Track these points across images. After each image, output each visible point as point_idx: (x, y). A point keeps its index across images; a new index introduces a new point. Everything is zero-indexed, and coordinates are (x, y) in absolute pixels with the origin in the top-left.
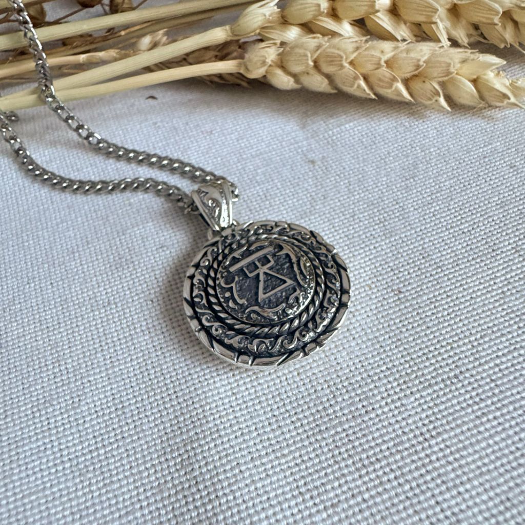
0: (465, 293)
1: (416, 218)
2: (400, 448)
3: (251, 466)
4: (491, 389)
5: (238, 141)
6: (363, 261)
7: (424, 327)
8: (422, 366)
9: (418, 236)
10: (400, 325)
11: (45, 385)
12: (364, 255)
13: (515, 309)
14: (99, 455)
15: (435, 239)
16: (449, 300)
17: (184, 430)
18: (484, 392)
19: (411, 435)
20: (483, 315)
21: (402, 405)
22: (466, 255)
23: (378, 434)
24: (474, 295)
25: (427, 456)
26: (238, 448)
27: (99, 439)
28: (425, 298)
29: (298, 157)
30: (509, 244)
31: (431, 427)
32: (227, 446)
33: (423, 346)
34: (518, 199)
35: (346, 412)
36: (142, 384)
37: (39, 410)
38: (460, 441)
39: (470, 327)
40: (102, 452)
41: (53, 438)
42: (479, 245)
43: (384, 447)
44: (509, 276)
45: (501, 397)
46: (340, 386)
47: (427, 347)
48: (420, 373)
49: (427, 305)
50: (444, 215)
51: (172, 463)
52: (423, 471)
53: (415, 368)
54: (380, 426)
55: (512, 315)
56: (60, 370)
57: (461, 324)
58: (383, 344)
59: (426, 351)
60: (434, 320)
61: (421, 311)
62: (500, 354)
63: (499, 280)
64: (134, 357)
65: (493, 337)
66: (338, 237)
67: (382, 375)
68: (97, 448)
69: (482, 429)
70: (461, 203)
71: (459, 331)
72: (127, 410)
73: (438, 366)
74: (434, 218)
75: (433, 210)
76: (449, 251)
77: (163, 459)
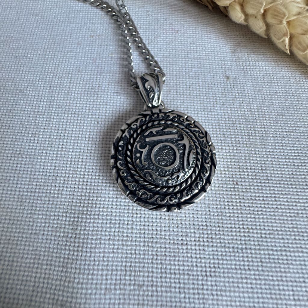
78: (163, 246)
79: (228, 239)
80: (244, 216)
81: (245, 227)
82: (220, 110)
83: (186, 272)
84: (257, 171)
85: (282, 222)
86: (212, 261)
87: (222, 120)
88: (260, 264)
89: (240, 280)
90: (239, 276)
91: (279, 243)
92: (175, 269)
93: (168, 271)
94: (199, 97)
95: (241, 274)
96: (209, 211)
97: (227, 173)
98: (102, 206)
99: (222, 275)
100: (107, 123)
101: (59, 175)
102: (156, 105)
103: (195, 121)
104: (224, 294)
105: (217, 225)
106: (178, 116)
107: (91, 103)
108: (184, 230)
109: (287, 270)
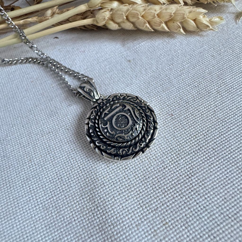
0: (199, 113)
1: (175, 82)
2: (180, 182)
3: (119, 197)
4: (213, 153)
5: (96, 54)
6: (155, 103)
7: (184, 130)
8: (184, 146)
9: (177, 90)
10: (174, 130)
11: (26, 171)
12: (155, 101)
13: (220, 117)
14: (54, 200)
15: (184, 91)
16: (193, 116)
17: (89, 185)
18: (211, 155)
19: (183, 176)
20: (207, 122)
21: (179, 164)
22: (198, 96)
23: (170, 177)
24: (203, 113)
25: (191, 184)
26: (113, 190)
27: (53, 193)
28: (183, 117)
29: (123, 59)
30: (215, 90)
31: (191, 172)
32: (108, 190)
33: (184, 138)
34: (216, 70)
35: (156, 169)
36: (68, 166)
37: (25, 183)
38: (204, 176)
39: (202, 127)
40: (55, 198)
41: (33, 195)
42: (203, 91)
43: (173, 183)
44: (216, 104)
45: (218, 156)
46: (152, 159)
47: (186, 138)
48: (184, 149)
49: (184, 120)
50: (187, 80)
51: (85, 200)
52: (190, 191)
53: (182, 148)
54: (170, 174)
55: (219, 120)
56: (32, 164)
57: (198, 127)
58: (168, 139)
59: (186, 140)
60: (188, 126)
61: (181, 123)
62: (216, 137)
63: (212, 106)
64: (63, 155)
65: (212, 130)
66: (144, 94)
67: (169, 152)
68: (52, 197)
69: (212, 170)
70: (193, 74)
71: (198, 130)
72: (63, 179)
73: (191, 146)
74: (183, 82)
75: (182, 78)
76: (191, 95)
77: (81, 198)
78: (154, 177)
79: (188, 149)
80: (188, 130)
81: (192, 136)
82: (137, 80)
83: (177, 183)
84: (178, 102)
85: (209, 120)
86: (188, 167)
87: (141, 86)
88: (214, 151)
89: (210, 167)
90: (207, 165)
91: (216, 132)
92: (170, 186)
93: (166, 190)
94: (120, 81)
95: (207, 163)
96: (167, 140)
97: (163, 112)
98: (102, 177)
99: (198, 171)
100: (74, 127)
101: (62, 176)
102: (98, 98)
103: (126, 94)
104: (206, 181)
105: (176, 145)
106: (115, 96)
107: (56, 120)
108: (160, 160)
109: (230, 145)
